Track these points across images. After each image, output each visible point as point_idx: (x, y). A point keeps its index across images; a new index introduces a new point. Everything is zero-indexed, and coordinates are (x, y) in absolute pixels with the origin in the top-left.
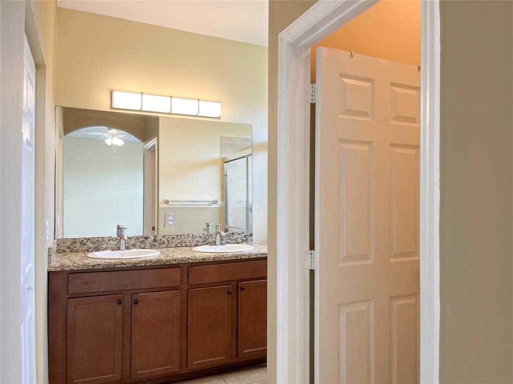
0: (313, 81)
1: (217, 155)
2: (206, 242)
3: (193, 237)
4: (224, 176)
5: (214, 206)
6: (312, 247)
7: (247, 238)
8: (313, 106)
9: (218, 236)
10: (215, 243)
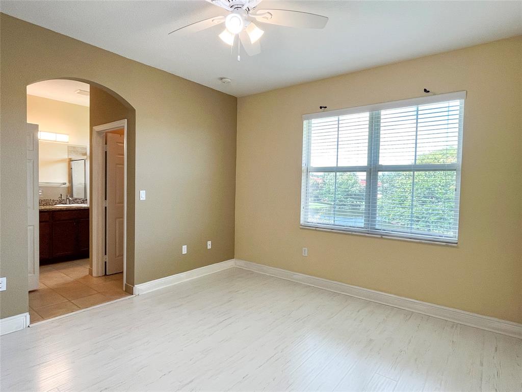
0: (106, 144)
1: (66, 157)
2: (61, 203)
3: (53, 200)
4: (70, 169)
5: (64, 186)
6: (106, 199)
7: (84, 201)
8: (106, 152)
9: (68, 200)
10: (66, 204)
